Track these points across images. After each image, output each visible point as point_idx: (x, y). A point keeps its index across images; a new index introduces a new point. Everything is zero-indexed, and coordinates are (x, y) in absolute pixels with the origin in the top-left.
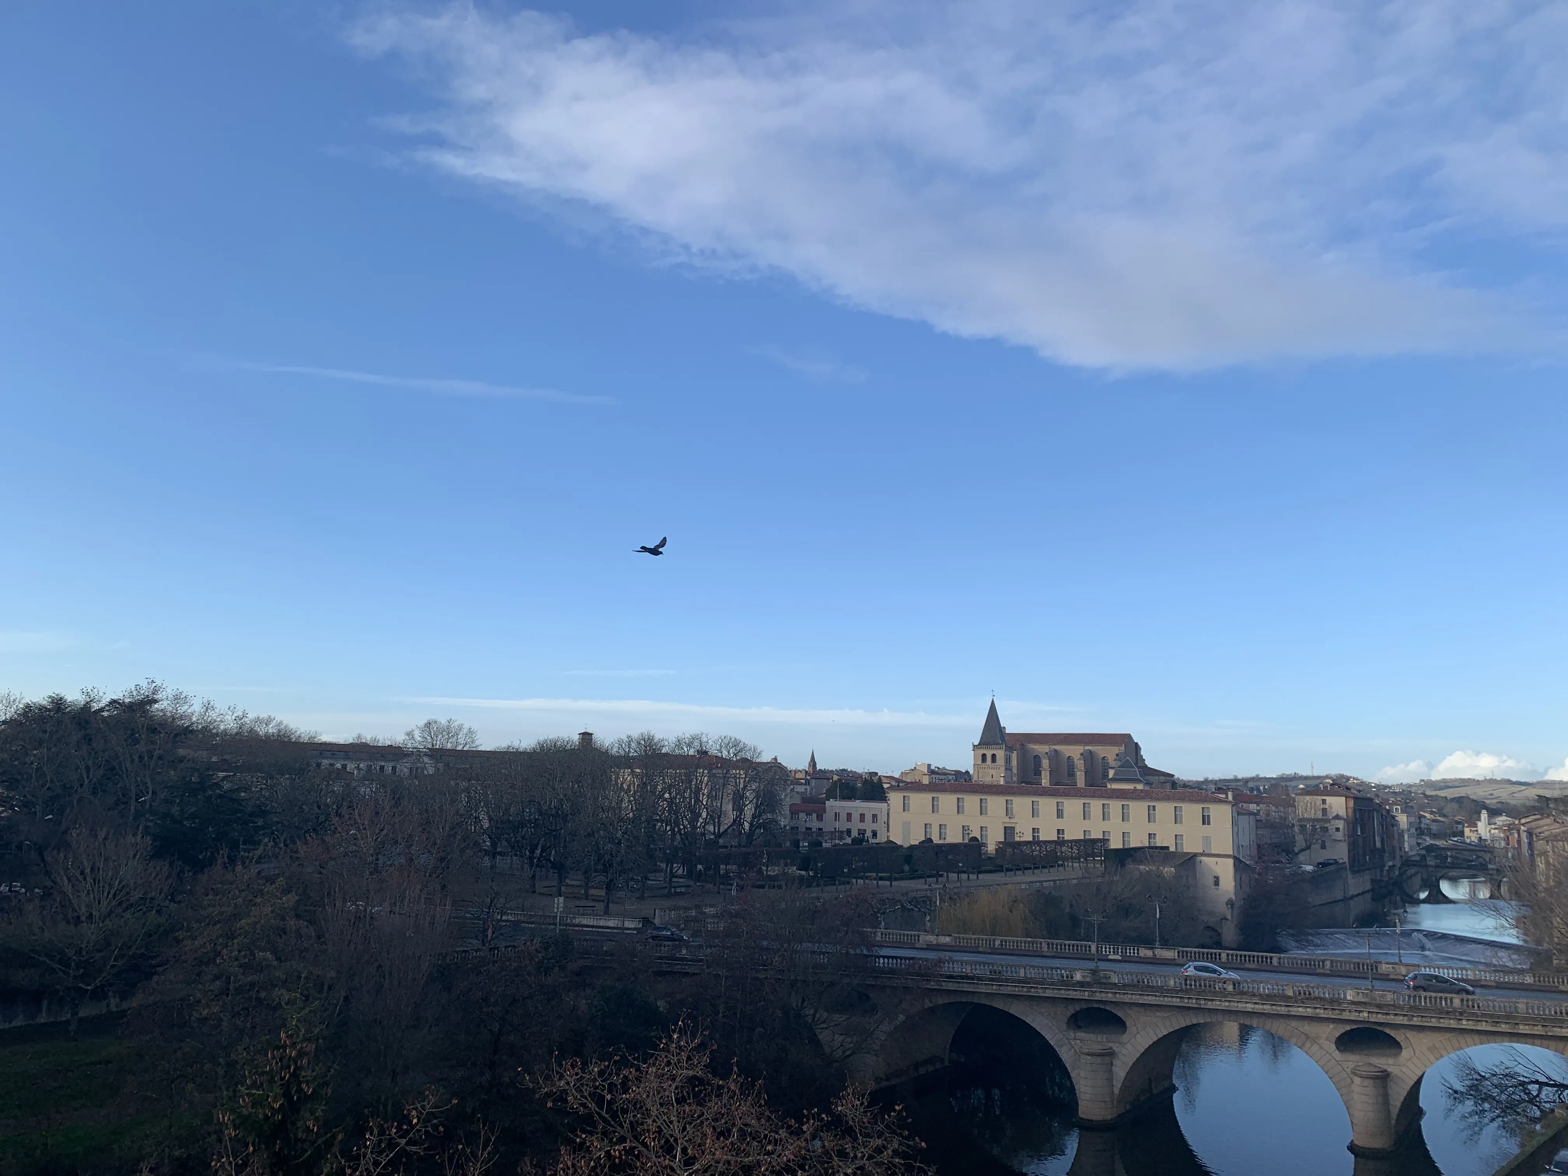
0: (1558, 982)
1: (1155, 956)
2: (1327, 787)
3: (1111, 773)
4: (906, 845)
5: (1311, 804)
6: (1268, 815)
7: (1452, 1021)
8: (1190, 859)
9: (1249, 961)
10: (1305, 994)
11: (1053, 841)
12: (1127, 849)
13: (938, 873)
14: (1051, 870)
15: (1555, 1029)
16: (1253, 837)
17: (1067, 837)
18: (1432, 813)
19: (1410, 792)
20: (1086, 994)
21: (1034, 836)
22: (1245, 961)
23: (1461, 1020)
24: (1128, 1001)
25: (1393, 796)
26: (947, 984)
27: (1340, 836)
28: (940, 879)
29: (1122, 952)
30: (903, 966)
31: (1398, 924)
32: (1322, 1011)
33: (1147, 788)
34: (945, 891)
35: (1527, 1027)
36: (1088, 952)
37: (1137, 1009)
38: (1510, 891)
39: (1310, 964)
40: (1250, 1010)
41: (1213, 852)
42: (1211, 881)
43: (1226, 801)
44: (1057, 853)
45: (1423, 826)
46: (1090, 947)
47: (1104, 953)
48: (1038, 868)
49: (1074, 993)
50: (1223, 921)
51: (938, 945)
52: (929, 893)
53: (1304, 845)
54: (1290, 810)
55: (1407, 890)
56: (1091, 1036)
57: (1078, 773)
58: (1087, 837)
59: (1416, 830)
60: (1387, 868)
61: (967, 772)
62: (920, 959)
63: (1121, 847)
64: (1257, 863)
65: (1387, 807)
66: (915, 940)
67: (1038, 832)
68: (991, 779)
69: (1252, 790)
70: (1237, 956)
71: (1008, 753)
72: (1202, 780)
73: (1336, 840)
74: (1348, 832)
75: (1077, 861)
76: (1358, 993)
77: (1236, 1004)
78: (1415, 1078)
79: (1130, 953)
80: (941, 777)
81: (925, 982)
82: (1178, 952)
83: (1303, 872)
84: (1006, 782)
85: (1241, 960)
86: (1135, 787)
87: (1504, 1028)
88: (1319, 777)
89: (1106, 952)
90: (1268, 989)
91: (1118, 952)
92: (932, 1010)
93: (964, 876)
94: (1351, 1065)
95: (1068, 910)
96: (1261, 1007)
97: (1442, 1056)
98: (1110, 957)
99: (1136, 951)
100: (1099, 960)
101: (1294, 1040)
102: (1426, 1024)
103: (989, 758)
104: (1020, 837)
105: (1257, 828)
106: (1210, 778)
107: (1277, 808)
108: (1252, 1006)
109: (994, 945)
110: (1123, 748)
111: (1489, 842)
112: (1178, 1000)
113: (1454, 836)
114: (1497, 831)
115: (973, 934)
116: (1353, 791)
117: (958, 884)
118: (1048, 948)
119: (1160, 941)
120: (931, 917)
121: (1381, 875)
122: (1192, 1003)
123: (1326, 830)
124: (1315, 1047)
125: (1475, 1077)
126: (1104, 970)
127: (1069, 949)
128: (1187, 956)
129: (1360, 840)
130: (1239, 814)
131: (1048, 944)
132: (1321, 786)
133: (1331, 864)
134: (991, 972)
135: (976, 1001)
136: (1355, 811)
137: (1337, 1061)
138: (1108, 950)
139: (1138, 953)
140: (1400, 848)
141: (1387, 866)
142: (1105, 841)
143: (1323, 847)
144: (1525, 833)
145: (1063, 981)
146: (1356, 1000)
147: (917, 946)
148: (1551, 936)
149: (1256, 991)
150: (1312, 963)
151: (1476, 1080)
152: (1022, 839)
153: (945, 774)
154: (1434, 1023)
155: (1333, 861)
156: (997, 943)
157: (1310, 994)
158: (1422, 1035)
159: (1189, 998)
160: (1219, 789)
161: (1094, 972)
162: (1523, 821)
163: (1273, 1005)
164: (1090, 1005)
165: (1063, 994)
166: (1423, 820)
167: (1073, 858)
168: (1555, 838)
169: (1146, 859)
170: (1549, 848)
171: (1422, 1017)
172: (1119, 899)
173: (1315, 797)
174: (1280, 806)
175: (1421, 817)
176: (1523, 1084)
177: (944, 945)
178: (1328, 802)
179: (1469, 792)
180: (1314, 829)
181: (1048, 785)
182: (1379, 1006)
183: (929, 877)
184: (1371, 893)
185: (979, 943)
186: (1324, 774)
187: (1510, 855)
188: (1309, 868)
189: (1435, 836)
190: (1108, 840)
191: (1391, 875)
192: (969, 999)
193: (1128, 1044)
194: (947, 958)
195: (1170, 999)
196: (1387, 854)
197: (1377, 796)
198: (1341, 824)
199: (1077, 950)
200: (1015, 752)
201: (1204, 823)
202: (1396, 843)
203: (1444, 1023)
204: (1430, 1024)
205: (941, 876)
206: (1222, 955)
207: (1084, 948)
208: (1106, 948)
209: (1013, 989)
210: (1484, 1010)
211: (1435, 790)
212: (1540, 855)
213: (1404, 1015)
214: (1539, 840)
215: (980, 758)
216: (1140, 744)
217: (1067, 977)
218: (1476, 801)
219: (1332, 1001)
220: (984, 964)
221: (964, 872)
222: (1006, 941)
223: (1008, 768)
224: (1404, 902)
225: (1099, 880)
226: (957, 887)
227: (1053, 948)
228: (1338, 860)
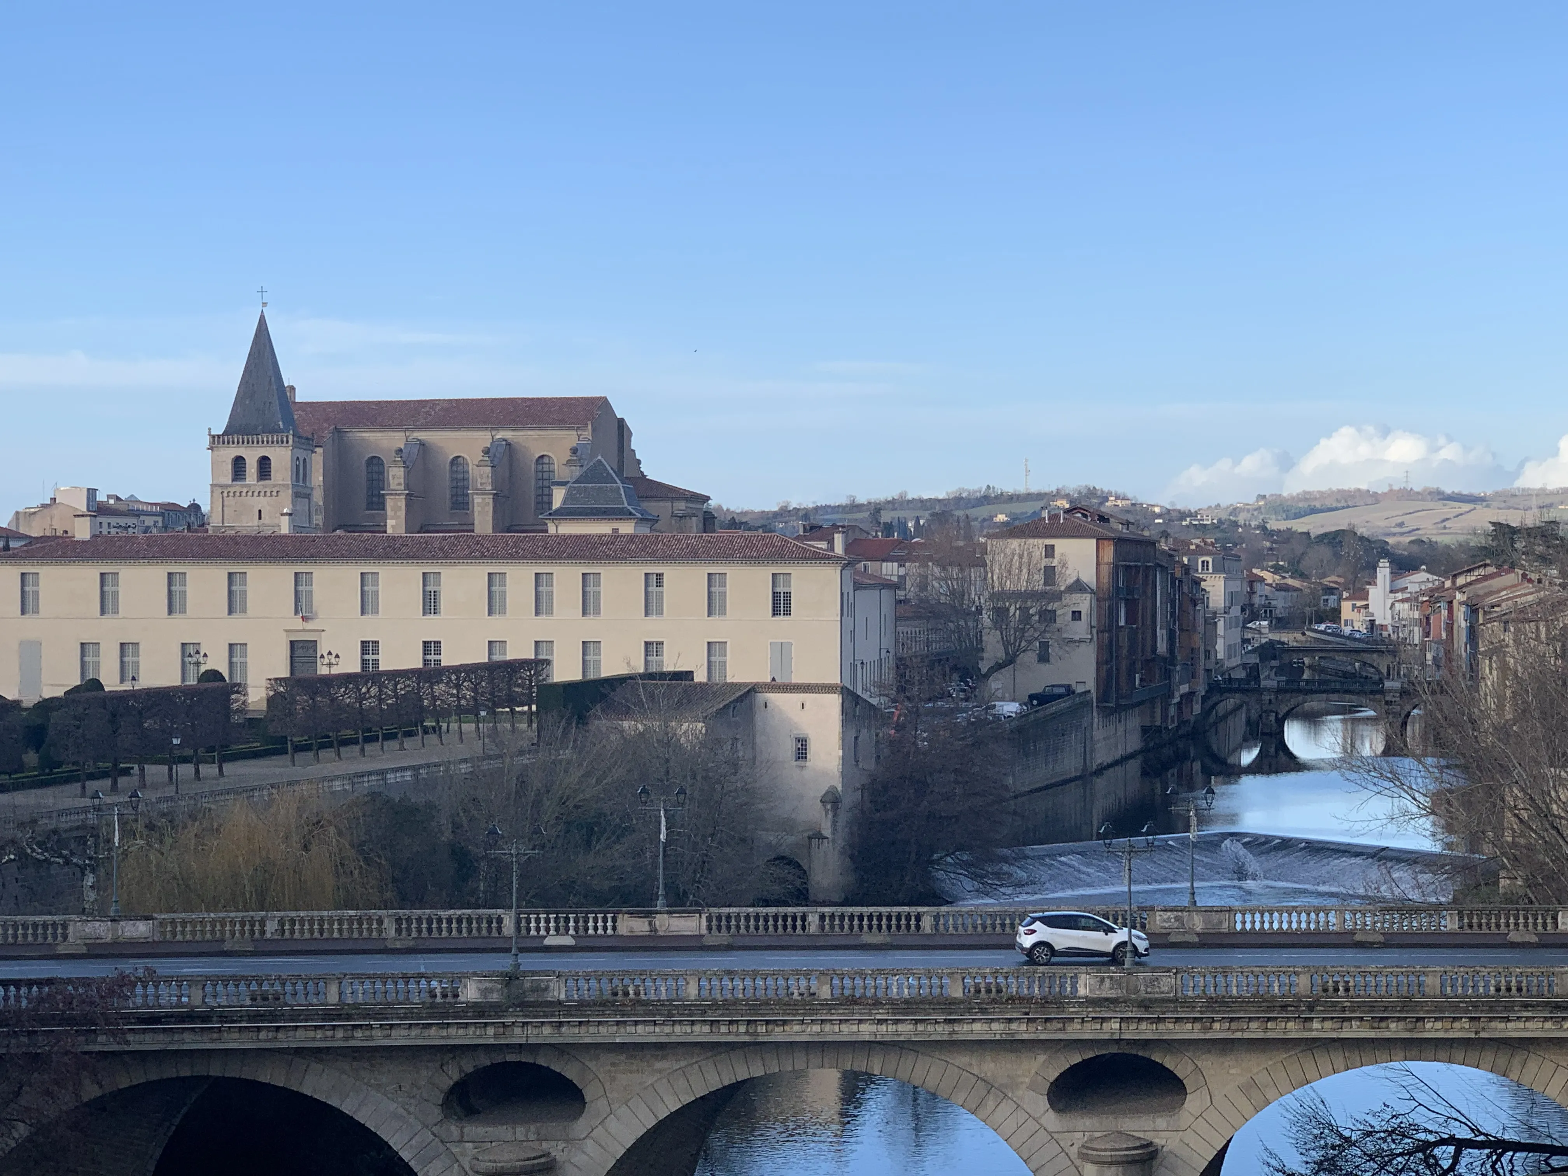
0: (1507, 925)
1: (656, 930)
2: (1057, 516)
3: (558, 497)
4: (29, 700)
5: (1021, 557)
6: (923, 586)
7: (1291, 1025)
8: (740, 699)
9: (870, 927)
10: (989, 991)
11: (413, 671)
12: (594, 682)
13: (115, 765)
14: (408, 743)
15: (1493, 1024)
16: (888, 642)
17: (448, 659)
18: (1277, 569)
19: (1235, 524)
20: (491, 1031)
21: (364, 662)
22: (861, 927)
23: (1312, 1019)
24: (588, 1040)
25: (1199, 533)
26: (140, 1037)
27: (1081, 630)
28: (122, 781)
29: (576, 929)
30: (24, 1003)
31: (1194, 821)
32: (1023, 1027)
33: (645, 530)
34: (135, 808)
35: (1439, 1025)
36: (495, 933)
37: (612, 1057)
38: (1424, 738)
39: (1003, 925)
40: (867, 1038)
41: (795, 680)
42: (789, 748)
43: (829, 558)
44: (421, 699)
45: (1257, 600)
46: (500, 920)
47: (533, 932)
48: (376, 739)
49: (461, 1032)
50: (815, 842)
51: (115, 943)
52: (92, 818)
53: (1001, 654)
54: (974, 573)
55: (1215, 747)
56: (502, 1131)
57: (478, 500)
58: (497, 658)
59: (1243, 610)
60: (1176, 700)
61: (195, 507)
62: (69, 981)
63: (579, 677)
64: (894, 701)
65: (1185, 560)
66: (55, 937)
67: (376, 652)
68: (256, 521)
69: (888, 528)
70: (842, 917)
71: (302, 454)
72: (776, 509)
73: (1072, 641)
74: (1099, 620)
75: (472, 717)
76: (1102, 980)
77: (836, 1028)
78: (1210, 1155)
79: (596, 928)
80: (123, 521)
81: (82, 1038)
82: (709, 919)
83: (997, 717)
84: (295, 527)
85: (851, 927)
86: (615, 530)
87: (1394, 1030)
88: (1040, 496)
89: (538, 929)
90: (909, 987)
91: (567, 929)
92: (99, 1105)
93: (185, 770)
94: (1079, 1138)
95: (447, 836)
96: (891, 1028)
97: (1268, 1103)
98: (547, 942)
99: (609, 924)
100: (522, 950)
101: (960, 1097)
102: (1238, 1035)
103: (252, 468)
104: (330, 665)
105: (897, 619)
106: (794, 505)
107: (944, 569)
108: (873, 1028)
109: (263, 932)
110: (587, 434)
111: (1390, 628)
112: (706, 1029)
113: (1321, 621)
114: (1406, 606)
115: (208, 911)
116: (1115, 524)
117: (170, 791)
118: (399, 931)
119: (666, 896)
120: (98, 877)
121: (1164, 717)
122: (737, 1034)
123: (1048, 617)
124: (1006, 1107)
125: (1330, 1141)
126: (534, 973)
127: (450, 930)
128: (729, 928)
129: (1124, 641)
130: (858, 586)
131: (399, 920)
132: (1045, 514)
133: (1060, 696)
134: (253, 999)
135: (215, 1070)
136: (1116, 568)
137: (1050, 1133)
138: (542, 924)
139: (614, 928)
140: (1207, 653)
141: (1177, 695)
142: (539, 665)
143: (1044, 658)
144: (1463, 608)
145: (433, 1005)
146: (1097, 994)
147: (61, 950)
148: (1499, 830)
149: (880, 994)
150: (1008, 921)
151: (1333, 1147)
152: (335, 671)
153: (137, 514)
154: (1254, 1031)
155: (1062, 690)
156: (271, 927)
157: (999, 991)
158: (1228, 1061)
159: (731, 1022)
160: (813, 528)
161: (510, 978)
162: (1461, 581)
163: (917, 1022)
164: (498, 1059)
165: (435, 1037)
166: (1258, 586)
167: (461, 712)
168: (1522, 615)
169: (640, 704)
170: (1509, 638)
171: (1232, 1020)
172: (570, 804)
173: (1031, 541)
174: (951, 564)
175: (1253, 581)
176: (1425, 1147)
177: (133, 943)
178: (1058, 551)
179: (1356, 521)
180: (1026, 617)
181: (401, 531)
182: (1145, 1005)
183: (92, 777)
184: (1140, 758)
185: (222, 932)
186: (1053, 488)
187: (1429, 656)
188: (1011, 708)
189: (1280, 623)
190: (548, 662)
191: (1186, 716)
192: (200, 1070)
193: (589, 1142)
194: (140, 973)
195: (688, 1029)
196: (1178, 668)
197: (1165, 535)
198: (1084, 603)
199: (470, 931)
200: (319, 450)
201: (775, 612)
202: (1198, 641)
203: (1275, 1030)
204: (1246, 1035)
205: (126, 772)
206: (810, 918)
207: (484, 925)
208: (538, 921)
209: (311, 1034)
210: (1359, 996)
211: (1287, 519)
212: (1489, 654)
213: (1195, 1020)
214: (1491, 620)
215: (229, 468)
216: (629, 422)
217: (444, 996)
218: (1368, 540)
219: (1045, 1002)
220: (237, 980)
221: (185, 760)
222: (293, 922)
223: (301, 493)
224: (1208, 773)
225: (525, 760)
226: (167, 799)
227: (409, 929)
228: (1074, 687)
